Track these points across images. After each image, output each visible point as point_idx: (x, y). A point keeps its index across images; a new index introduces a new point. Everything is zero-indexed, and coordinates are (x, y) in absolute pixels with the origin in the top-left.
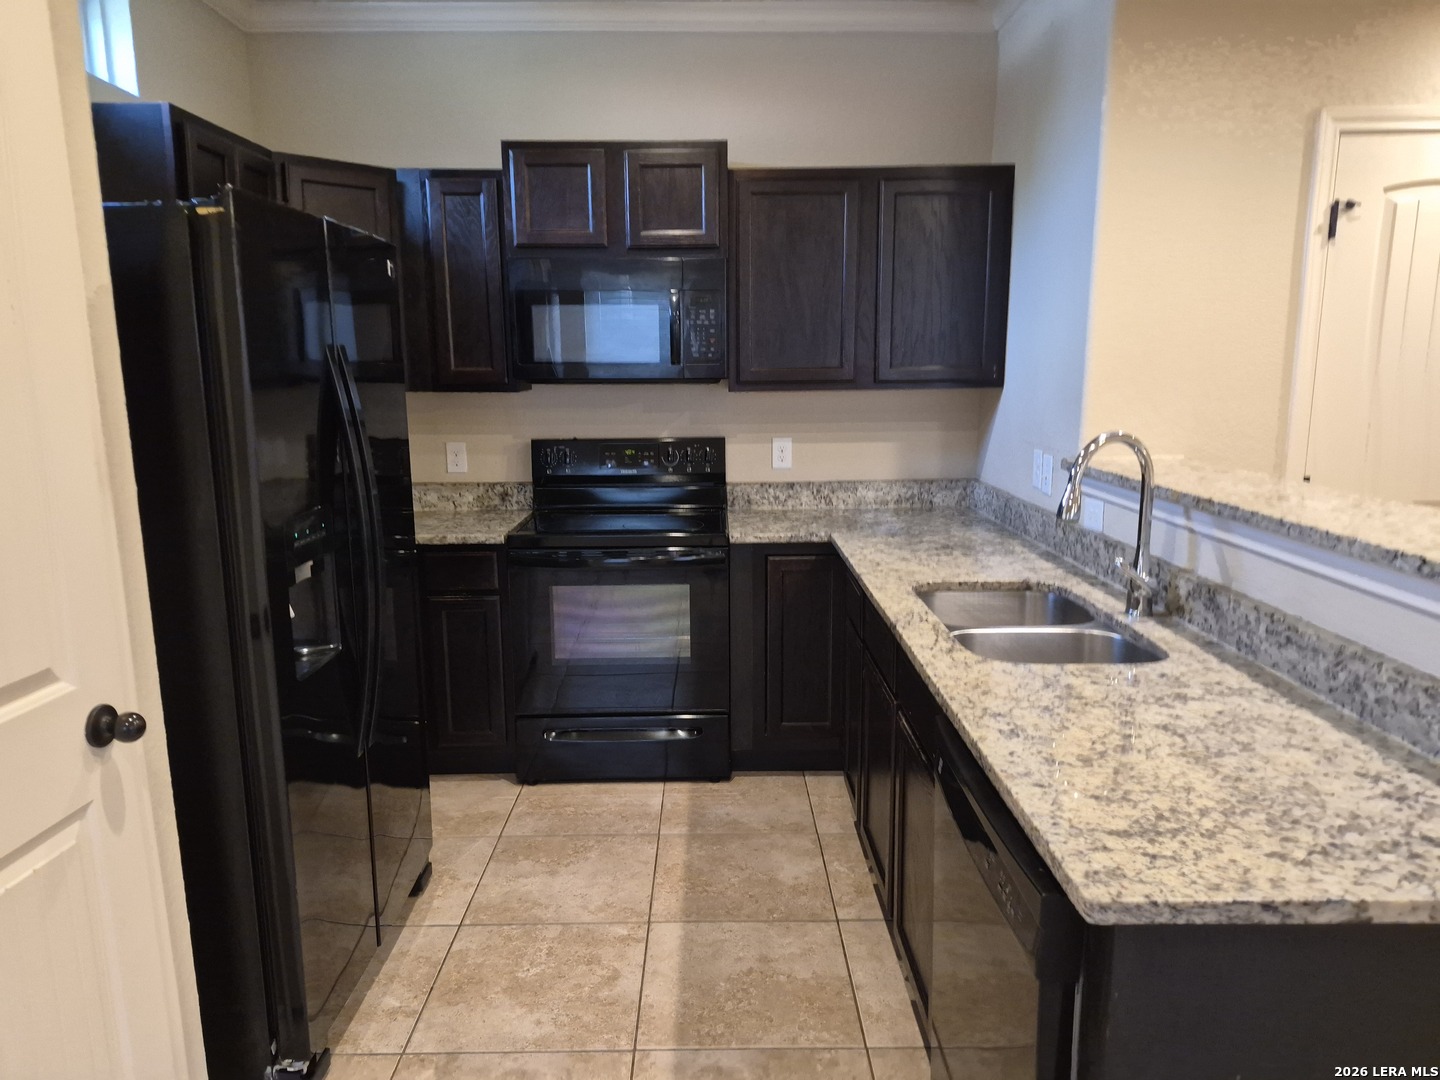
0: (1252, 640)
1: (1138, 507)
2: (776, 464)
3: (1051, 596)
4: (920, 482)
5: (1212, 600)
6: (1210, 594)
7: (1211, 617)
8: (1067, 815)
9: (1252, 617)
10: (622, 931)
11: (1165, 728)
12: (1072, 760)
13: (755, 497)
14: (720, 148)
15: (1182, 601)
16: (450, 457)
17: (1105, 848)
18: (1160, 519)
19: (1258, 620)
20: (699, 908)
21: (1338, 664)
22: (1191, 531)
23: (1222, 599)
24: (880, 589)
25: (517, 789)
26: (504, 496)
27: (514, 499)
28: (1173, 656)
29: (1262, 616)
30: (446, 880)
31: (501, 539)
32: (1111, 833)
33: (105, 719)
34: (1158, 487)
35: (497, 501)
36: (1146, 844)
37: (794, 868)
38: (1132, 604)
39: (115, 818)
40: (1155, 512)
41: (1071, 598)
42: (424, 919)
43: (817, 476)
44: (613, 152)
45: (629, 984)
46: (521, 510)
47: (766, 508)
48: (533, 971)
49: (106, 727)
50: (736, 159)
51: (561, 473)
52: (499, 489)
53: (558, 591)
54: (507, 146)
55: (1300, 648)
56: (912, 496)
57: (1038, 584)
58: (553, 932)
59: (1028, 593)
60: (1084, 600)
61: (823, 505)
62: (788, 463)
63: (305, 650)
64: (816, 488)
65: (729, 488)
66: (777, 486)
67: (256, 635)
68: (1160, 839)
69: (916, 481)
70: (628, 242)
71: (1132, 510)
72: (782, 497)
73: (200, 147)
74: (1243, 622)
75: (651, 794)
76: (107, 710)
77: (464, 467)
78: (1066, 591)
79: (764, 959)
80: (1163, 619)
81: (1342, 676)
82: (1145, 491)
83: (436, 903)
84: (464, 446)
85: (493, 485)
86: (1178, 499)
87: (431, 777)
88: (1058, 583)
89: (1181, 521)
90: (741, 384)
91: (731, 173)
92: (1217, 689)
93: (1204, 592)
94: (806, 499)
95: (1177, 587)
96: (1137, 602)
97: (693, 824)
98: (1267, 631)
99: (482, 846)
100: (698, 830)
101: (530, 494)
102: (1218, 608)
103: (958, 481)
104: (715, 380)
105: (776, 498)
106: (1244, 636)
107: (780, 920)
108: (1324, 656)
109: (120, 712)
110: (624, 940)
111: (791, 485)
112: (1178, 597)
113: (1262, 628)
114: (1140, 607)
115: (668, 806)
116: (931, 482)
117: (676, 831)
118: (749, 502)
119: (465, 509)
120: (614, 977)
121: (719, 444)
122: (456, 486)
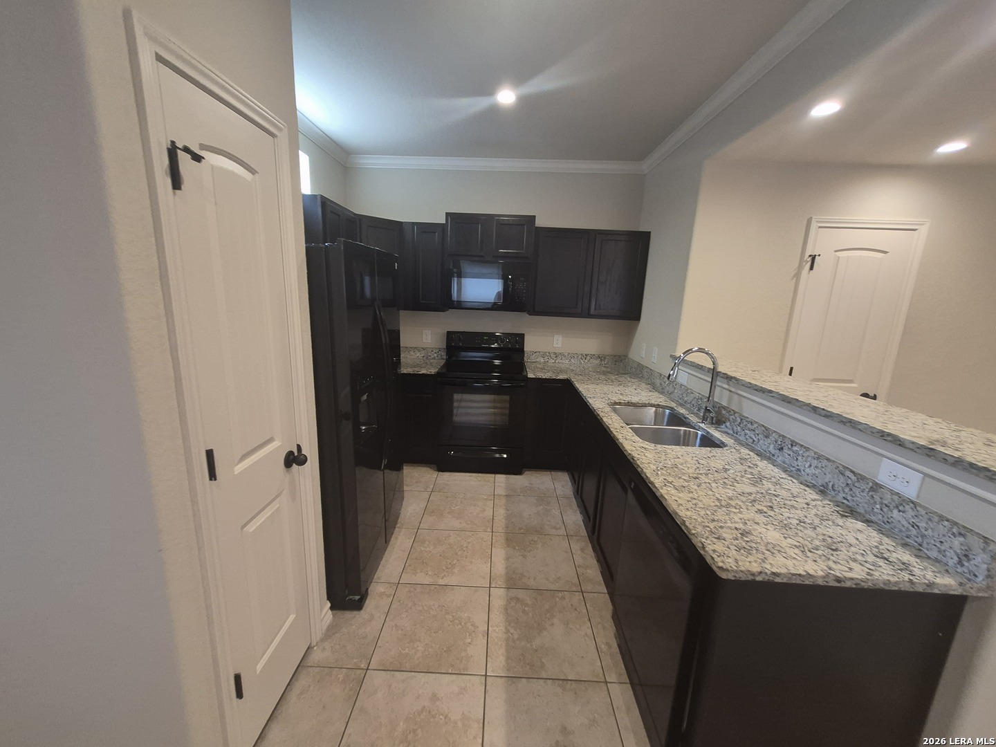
1: (710, 380)
10: (481, 535)
14: (532, 218)
16: (424, 336)
18: (719, 386)
22: (730, 391)
25: (437, 473)
31: (436, 372)
33: (292, 457)
34: (720, 372)
38: (704, 419)
40: (718, 383)
42: (403, 526)
44: (489, 218)
45: (484, 558)
46: (442, 359)
49: (291, 460)
50: (539, 223)
51: (457, 345)
53: (457, 396)
54: (447, 214)
63: (364, 428)
70: (494, 255)
71: (708, 381)
73: (332, 212)
76: (291, 453)
80: (718, 427)
82: (714, 373)
84: (430, 331)
86: (728, 378)
87: (404, 464)
89: (726, 386)
90: (534, 312)
91: (536, 228)
95: (722, 413)
96: (707, 419)
101: (445, 353)
103: (618, 356)
104: (524, 311)
110: (482, 539)
114: (708, 421)
115: (496, 484)
120: (478, 555)
121: (522, 336)
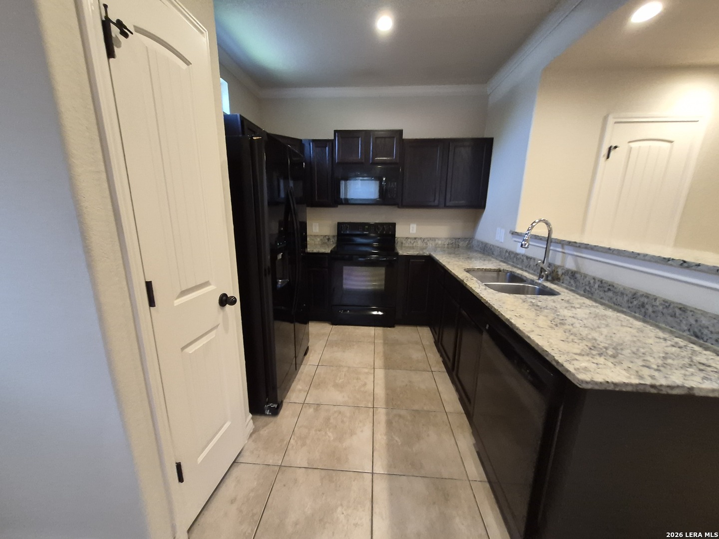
0: (591, 290)
2: (411, 231)
3: (508, 274)
4: (456, 239)
5: (573, 276)
6: (573, 275)
7: (572, 282)
8: (556, 346)
9: (592, 282)
10: (366, 370)
11: (573, 317)
12: (546, 327)
13: (404, 242)
14: (400, 132)
15: (560, 276)
16: (314, 228)
17: (577, 360)
19: (595, 283)
20: (389, 365)
21: (634, 298)
22: (564, 253)
23: (578, 276)
24: (454, 269)
25: (331, 326)
26: (329, 239)
27: (331, 240)
28: (562, 294)
29: (597, 281)
30: (313, 351)
31: (329, 251)
32: (576, 354)
33: (224, 298)
34: (554, 239)
35: (327, 241)
36: (591, 359)
37: (416, 354)
38: (540, 277)
39: (226, 329)
40: (552, 248)
41: (516, 274)
42: (307, 363)
43: (423, 236)
44: (367, 133)
45: (370, 387)
46: (333, 244)
47: (407, 245)
48: (341, 381)
49: (225, 301)
51: (345, 233)
52: (327, 237)
54: (335, 131)
55: (614, 292)
56: (453, 243)
57: (504, 270)
58: (345, 369)
59: (500, 272)
60: (522, 275)
61: (425, 245)
62: (415, 231)
63: (280, 281)
64: (423, 240)
65: (396, 239)
66: (411, 238)
67: (265, 275)
68: (595, 357)
69: (454, 238)
70: (371, 162)
71: (543, 248)
72: (412, 242)
74: (587, 283)
75: (371, 331)
76: (225, 295)
77: (318, 231)
78: (514, 272)
79: (410, 382)
80: (552, 281)
81: (635, 303)
82: (549, 240)
83: (310, 358)
84: (317, 224)
85: (326, 236)
86: (560, 242)
88: (510, 270)
89: (560, 250)
90: (402, 206)
91: (403, 140)
92: (584, 305)
93: (569, 273)
94: (420, 243)
95: (557, 272)
96: (543, 276)
97: (384, 340)
98: (599, 286)
99: (323, 342)
100: (386, 342)
101: (336, 239)
102: (576, 278)
103: (467, 239)
104: (395, 205)
105: (410, 242)
106: (588, 288)
107: (414, 370)
108: (627, 295)
109: (228, 296)
110: (367, 373)
111: (415, 238)
112: (558, 275)
113: (596, 286)
114: (544, 278)
115: (376, 334)
116: (459, 239)
117: (379, 341)
118: (402, 243)
119: (317, 243)
120: (365, 384)
121: (394, 225)
122: (315, 236)
